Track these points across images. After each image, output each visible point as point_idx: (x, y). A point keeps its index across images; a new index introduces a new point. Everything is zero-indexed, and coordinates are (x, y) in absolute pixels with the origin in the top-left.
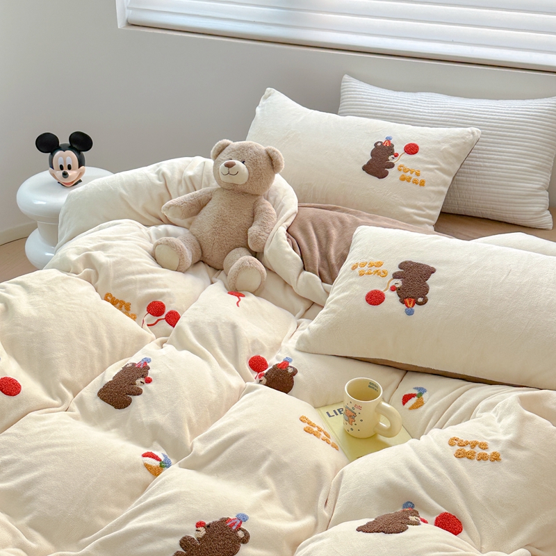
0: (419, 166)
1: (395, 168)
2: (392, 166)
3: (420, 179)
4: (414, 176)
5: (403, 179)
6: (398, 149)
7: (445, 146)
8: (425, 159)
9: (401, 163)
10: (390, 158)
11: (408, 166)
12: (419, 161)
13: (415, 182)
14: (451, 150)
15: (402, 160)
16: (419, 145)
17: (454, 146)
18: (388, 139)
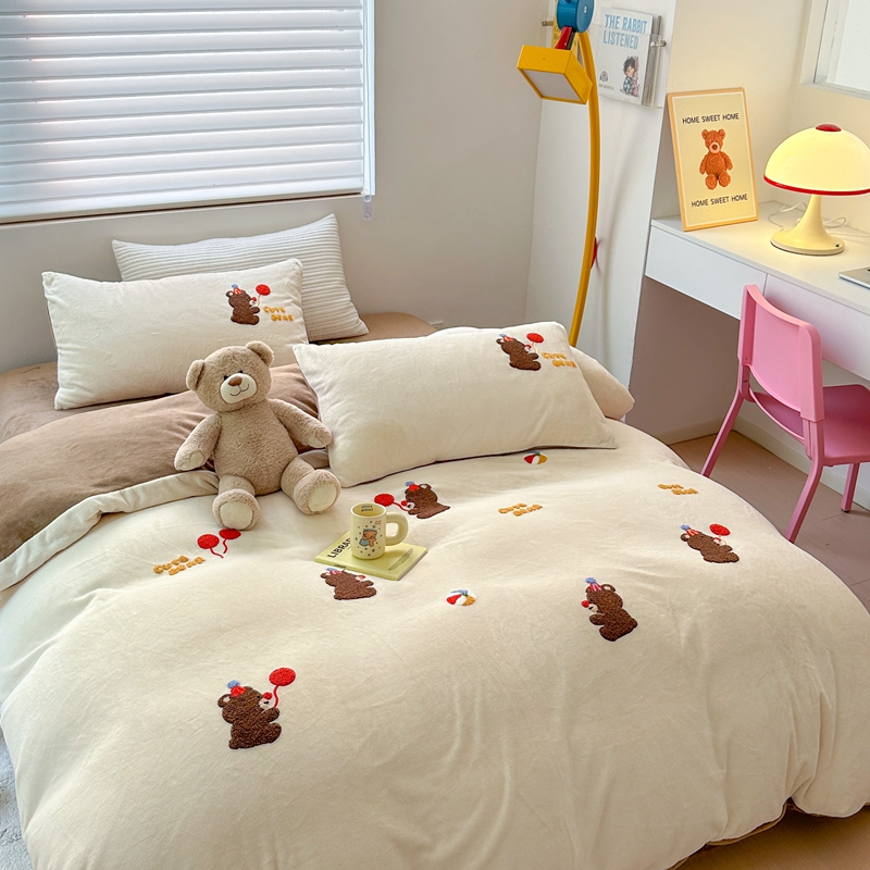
0: (278, 304)
1: (262, 311)
2: (257, 310)
3: (287, 315)
4: (282, 314)
5: (274, 319)
6: (252, 293)
7: (287, 280)
8: (280, 295)
9: (265, 305)
10: (251, 303)
11: (272, 306)
12: (276, 298)
13: (285, 319)
14: (293, 282)
15: (262, 302)
16: (269, 286)
17: (292, 278)
18: (235, 287)
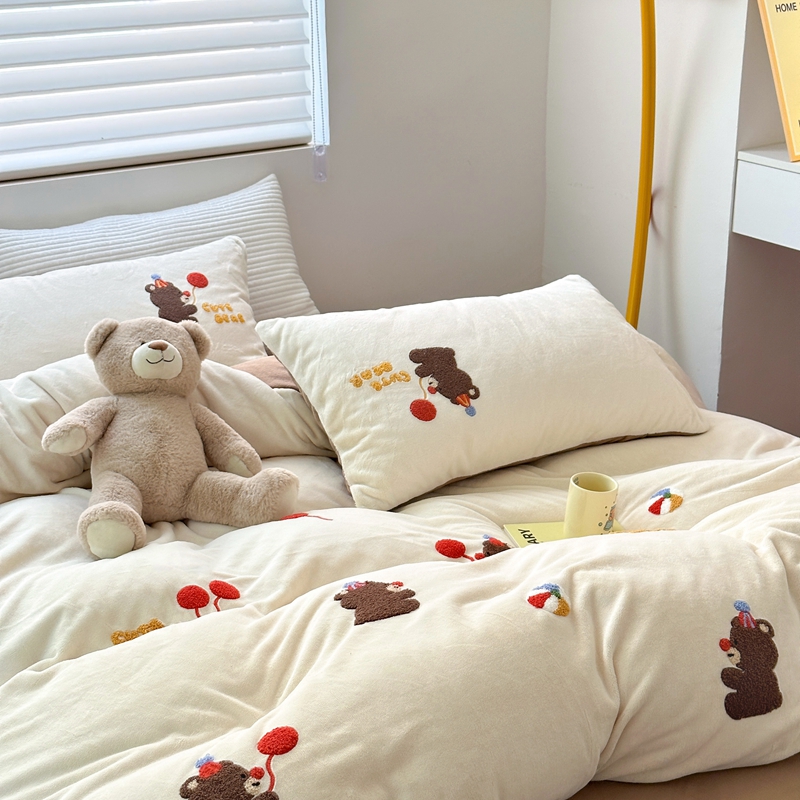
0: (222, 299)
1: (200, 310)
2: (194, 309)
3: (236, 314)
4: (229, 314)
5: (220, 320)
6: (183, 286)
7: (228, 266)
9: (203, 301)
11: (213, 302)
12: (218, 291)
13: (235, 320)
14: (236, 268)
15: (197, 297)
16: (205, 274)
17: (235, 262)
18: (157, 278)
